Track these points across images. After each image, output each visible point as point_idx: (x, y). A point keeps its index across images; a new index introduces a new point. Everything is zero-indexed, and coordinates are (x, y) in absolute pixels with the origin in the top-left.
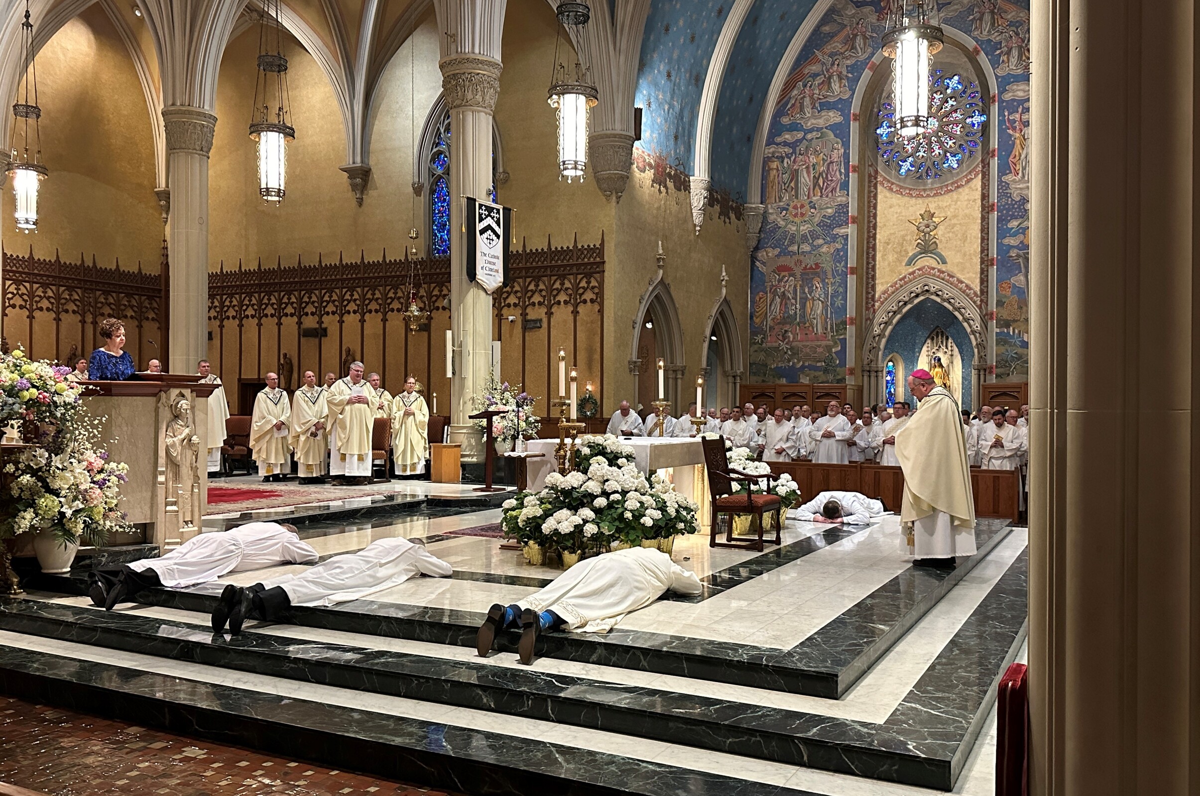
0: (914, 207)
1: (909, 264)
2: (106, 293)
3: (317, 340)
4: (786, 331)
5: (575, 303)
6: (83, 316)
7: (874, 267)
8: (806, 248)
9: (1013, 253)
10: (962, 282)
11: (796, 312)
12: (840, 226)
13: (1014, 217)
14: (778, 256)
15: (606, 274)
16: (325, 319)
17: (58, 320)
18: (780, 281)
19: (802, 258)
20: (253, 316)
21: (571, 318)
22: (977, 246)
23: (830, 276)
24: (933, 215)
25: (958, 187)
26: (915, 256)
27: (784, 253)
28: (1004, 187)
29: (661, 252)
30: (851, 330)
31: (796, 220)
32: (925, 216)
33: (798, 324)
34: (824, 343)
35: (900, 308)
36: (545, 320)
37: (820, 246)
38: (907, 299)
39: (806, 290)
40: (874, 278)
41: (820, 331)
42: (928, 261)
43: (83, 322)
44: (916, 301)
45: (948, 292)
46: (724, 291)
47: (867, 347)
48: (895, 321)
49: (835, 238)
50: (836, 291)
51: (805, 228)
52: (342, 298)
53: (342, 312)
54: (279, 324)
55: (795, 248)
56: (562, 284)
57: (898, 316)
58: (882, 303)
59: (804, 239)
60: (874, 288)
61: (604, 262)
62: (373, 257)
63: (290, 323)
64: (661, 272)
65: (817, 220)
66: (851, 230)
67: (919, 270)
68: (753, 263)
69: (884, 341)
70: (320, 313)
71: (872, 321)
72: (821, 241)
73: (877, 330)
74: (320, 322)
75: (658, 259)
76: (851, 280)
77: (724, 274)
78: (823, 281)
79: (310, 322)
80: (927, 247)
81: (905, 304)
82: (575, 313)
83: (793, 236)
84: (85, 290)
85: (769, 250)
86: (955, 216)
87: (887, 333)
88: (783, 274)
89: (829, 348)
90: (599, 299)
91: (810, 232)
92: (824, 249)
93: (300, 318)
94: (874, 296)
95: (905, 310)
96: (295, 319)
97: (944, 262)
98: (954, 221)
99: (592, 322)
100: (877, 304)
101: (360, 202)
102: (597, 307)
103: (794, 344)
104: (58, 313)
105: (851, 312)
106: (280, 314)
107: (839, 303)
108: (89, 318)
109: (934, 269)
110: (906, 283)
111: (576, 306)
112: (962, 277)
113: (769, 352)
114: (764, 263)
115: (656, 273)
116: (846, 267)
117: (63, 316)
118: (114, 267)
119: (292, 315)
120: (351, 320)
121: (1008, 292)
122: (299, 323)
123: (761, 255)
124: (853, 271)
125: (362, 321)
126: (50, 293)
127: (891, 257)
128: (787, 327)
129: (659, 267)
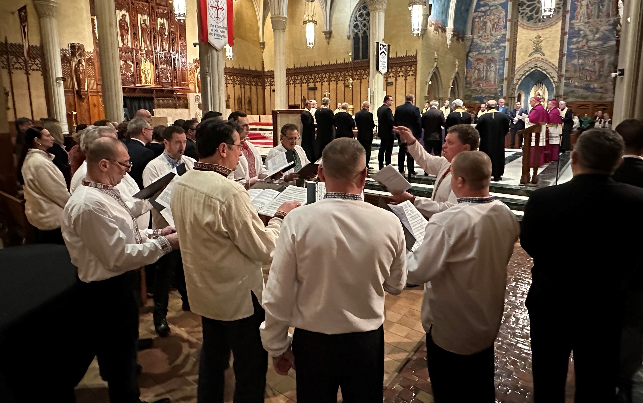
0: (533, 34)
1: (529, 56)
2: (247, 77)
3: (313, 91)
4: (480, 83)
5: (406, 76)
6: (241, 85)
7: (515, 58)
8: (488, 51)
9: (574, 51)
10: (551, 63)
11: (483, 77)
12: (502, 42)
13: (575, 37)
14: (477, 55)
15: (418, 65)
16: (316, 84)
17: (234, 87)
18: (478, 64)
19: (487, 55)
20: (292, 84)
21: (404, 81)
22: (558, 49)
23: (498, 61)
24: (540, 37)
25: (552, 25)
26: (532, 53)
27: (480, 53)
28: (571, 25)
29: (436, 56)
30: (505, 83)
31: (485, 41)
32: (537, 37)
33: (485, 80)
34: (494, 87)
35: (525, 74)
36: (394, 82)
37: (494, 50)
38: (528, 70)
39: (488, 67)
40: (515, 62)
41: (493, 83)
42: (537, 55)
43: (241, 87)
44: (532, 71)
45: (545, 67)
46: (457, 69)
47: (511, 88)
48: (522, 78)
49: (500, 47)
50: (500, 68)
51: (488, 44)
52: (322, 77)
53: (322, 81)
54: (301, 86)
55: (484, 51)
56: (401, 69)
57: (524, 77)
58: (518, 72)
59: (488, 48)
60: (515, 66)
61: (416, 61)
62: (333, 62)
63: (305, 85)
64: (436, 63)
65: (494, 40)
66: (507, 44)
67: (534, 58)
68: (467, 58)
69: (518, 86)
70: (315, 82)
71: (513, 78)
72: (494, 49)
73: (515, 82)
74: (315, 85)
75: (435, 59)
76: (506, 63)
77: (457, 62)
78: (495, 64)
79: (311, 85)
80: (537, 50)
81: (527, 72)
82: (406, 79)
83: (484, 47)
84: (241, 77)
85: (474, 52)
86: (549, 37)
87: (519, 83)
88: (479, 61)
89: (496, 89)
90: (415, 74)
91: (490, 45)
92: (496, 52)
93: (308, 84)
94: (514, 69)
95: (527, 74)
96: (306, 84)
97: (544, 55)
98: (549, 39)
99: (412, 83)
100: (516, 72)
101: (328, 43)
102: (414, 77)
103: (483, 88)
104: (234, 85)
105: (505, 75)
106: (301, 83)
107: (501, 72)
108: (242, 86)
109: (539, 58)
110: (528, 64)
111: (406, 77)
112: (551, 61)
113: (472, 91)
114: (471, 58)
115: (434, 63)
116: (504, 58)
117: (235, 85)
118: (249, 69)
119: (305, 83)
120: (325, 84)
121: (570, 66)
122: (308, 86)
123: (471, 54)
124: (507, 60)
125: (329, 84)
126: (231, 78)
127: (522, 54)
128: (480, 82)
129: (435, 61)
